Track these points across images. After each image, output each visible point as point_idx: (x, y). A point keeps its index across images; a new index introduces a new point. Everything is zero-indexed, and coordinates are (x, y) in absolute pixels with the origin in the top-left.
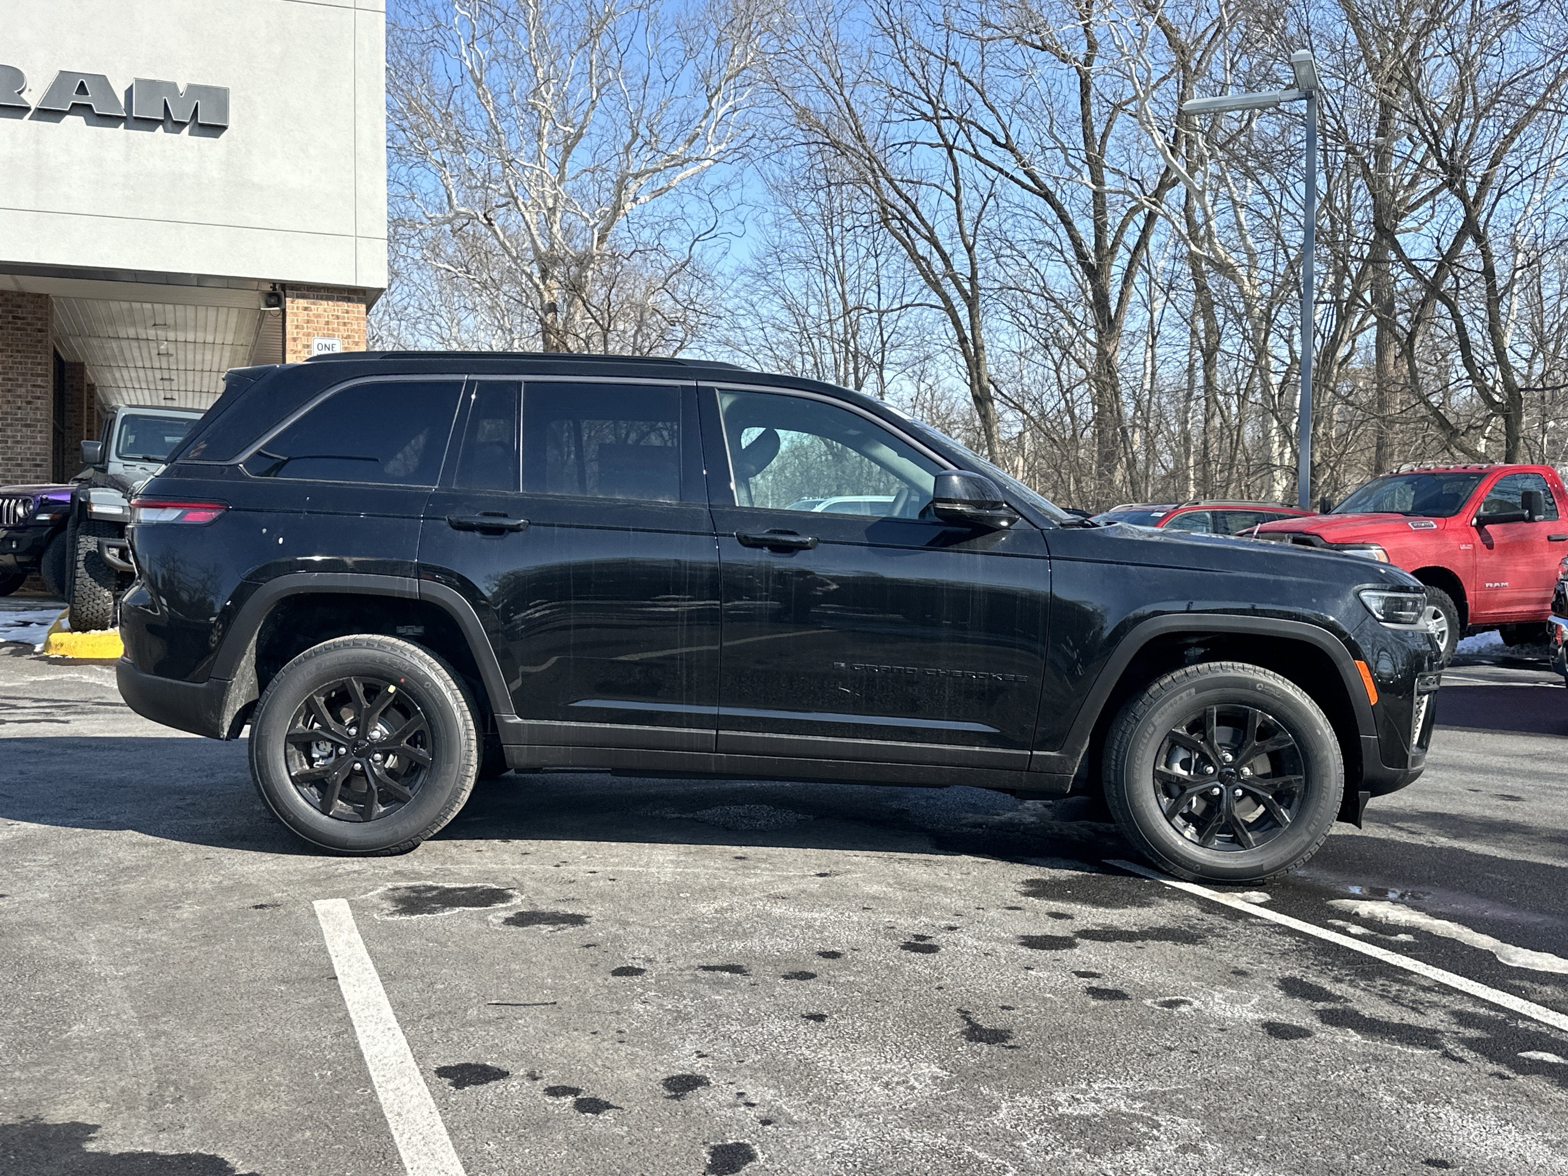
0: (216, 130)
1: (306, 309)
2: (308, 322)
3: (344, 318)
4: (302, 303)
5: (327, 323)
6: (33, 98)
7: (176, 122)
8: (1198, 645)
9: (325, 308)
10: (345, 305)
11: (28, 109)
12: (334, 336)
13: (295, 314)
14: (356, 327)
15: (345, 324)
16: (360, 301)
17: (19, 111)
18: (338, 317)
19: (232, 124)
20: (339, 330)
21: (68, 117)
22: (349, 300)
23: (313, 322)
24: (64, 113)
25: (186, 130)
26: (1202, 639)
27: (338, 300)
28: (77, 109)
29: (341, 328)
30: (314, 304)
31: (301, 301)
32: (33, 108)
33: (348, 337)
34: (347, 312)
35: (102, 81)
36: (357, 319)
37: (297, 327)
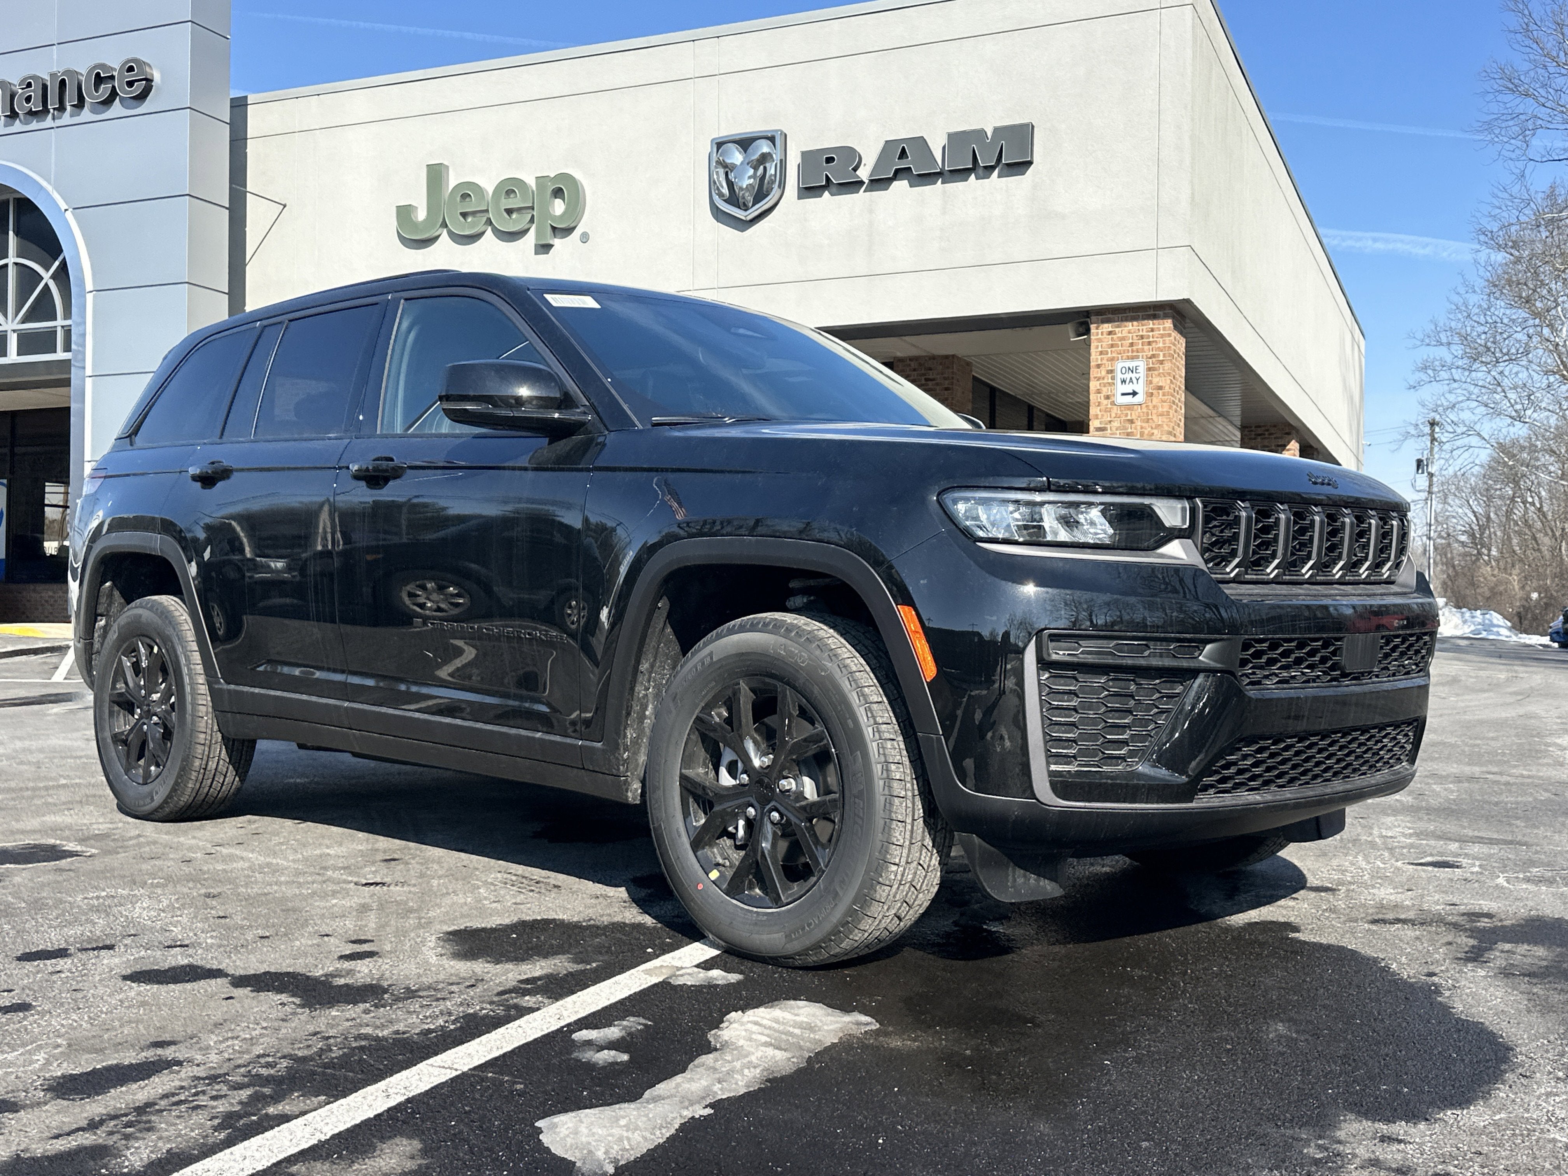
0: (1021, 166)
1: (1110, 333)
2: (1112, 346)
3: (1148, 337)
4: (1107, 327)
5: (1132, 345)
6: (864, 174)
7: (985, 167)
8: (803, 591)
9: (1130, 329)
10: (1150, 324)
11: (862, 183)
12: (1137, 357)
13: (1099, 340)
14: (1161, 345)
15: (1149, 343)
16: (1166, 317)
17: (856, 185)
18: (1142, 337)
19: (1036, 158)
20: (1143, 350)
21: (895, 184)
22: (1154, 317)
23: (1117, 345)
24: (890, 180)
25: (996, 172)
26: (812, 582)
27: (1144, 319)
28: (898, 174)
29: (1146, 347)
30: (1118, 327)
31: (1106, 325)
32: (867, 181)
33: (1153, 356)
34: (1152, 330)
35: (921, 142)
36: (1162, 336)
37: (1101, 353)
